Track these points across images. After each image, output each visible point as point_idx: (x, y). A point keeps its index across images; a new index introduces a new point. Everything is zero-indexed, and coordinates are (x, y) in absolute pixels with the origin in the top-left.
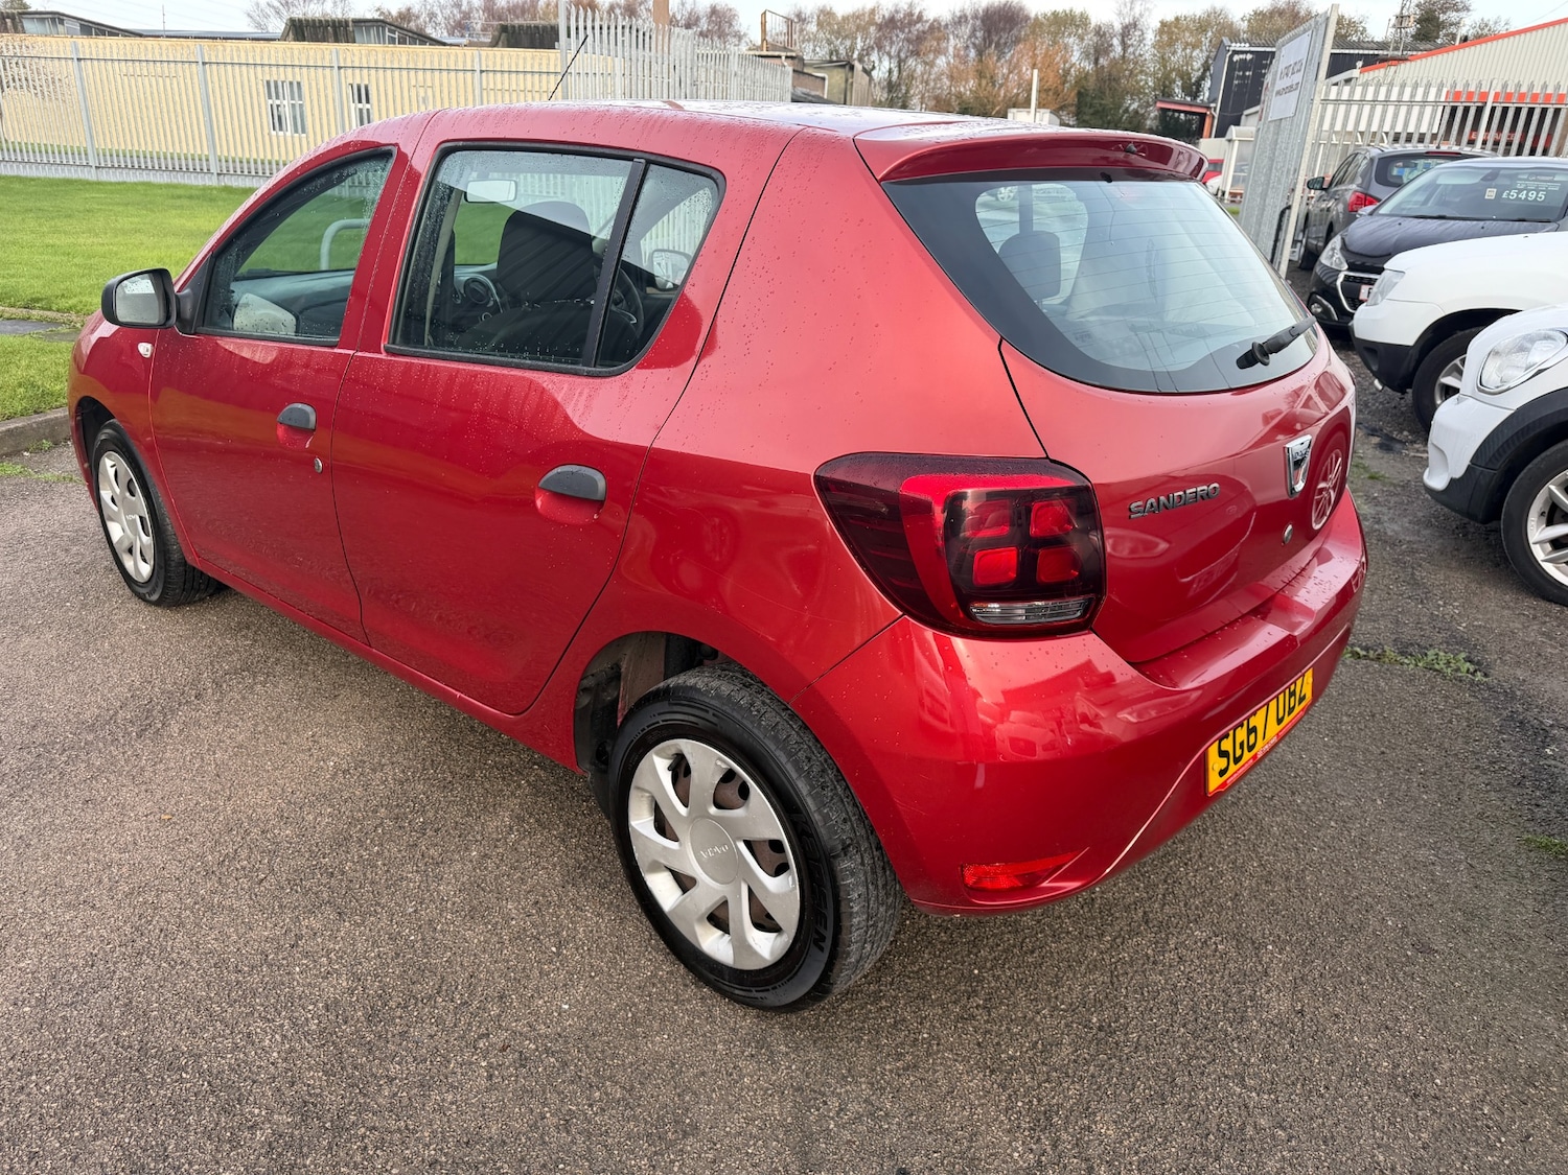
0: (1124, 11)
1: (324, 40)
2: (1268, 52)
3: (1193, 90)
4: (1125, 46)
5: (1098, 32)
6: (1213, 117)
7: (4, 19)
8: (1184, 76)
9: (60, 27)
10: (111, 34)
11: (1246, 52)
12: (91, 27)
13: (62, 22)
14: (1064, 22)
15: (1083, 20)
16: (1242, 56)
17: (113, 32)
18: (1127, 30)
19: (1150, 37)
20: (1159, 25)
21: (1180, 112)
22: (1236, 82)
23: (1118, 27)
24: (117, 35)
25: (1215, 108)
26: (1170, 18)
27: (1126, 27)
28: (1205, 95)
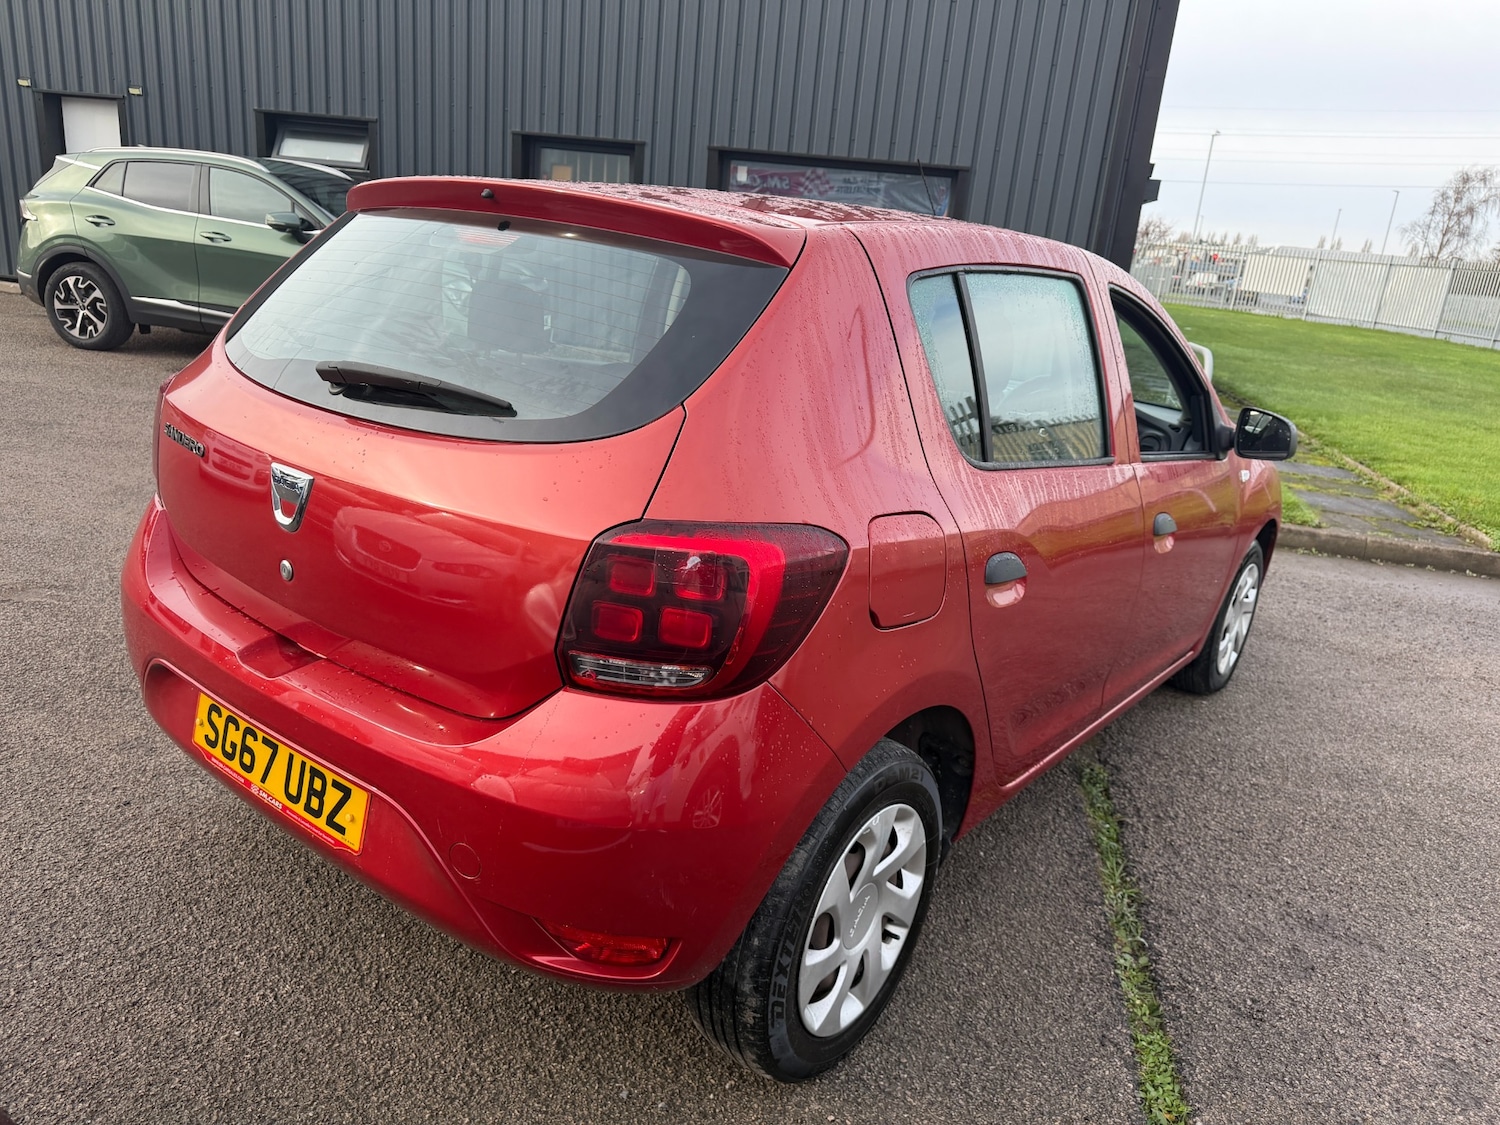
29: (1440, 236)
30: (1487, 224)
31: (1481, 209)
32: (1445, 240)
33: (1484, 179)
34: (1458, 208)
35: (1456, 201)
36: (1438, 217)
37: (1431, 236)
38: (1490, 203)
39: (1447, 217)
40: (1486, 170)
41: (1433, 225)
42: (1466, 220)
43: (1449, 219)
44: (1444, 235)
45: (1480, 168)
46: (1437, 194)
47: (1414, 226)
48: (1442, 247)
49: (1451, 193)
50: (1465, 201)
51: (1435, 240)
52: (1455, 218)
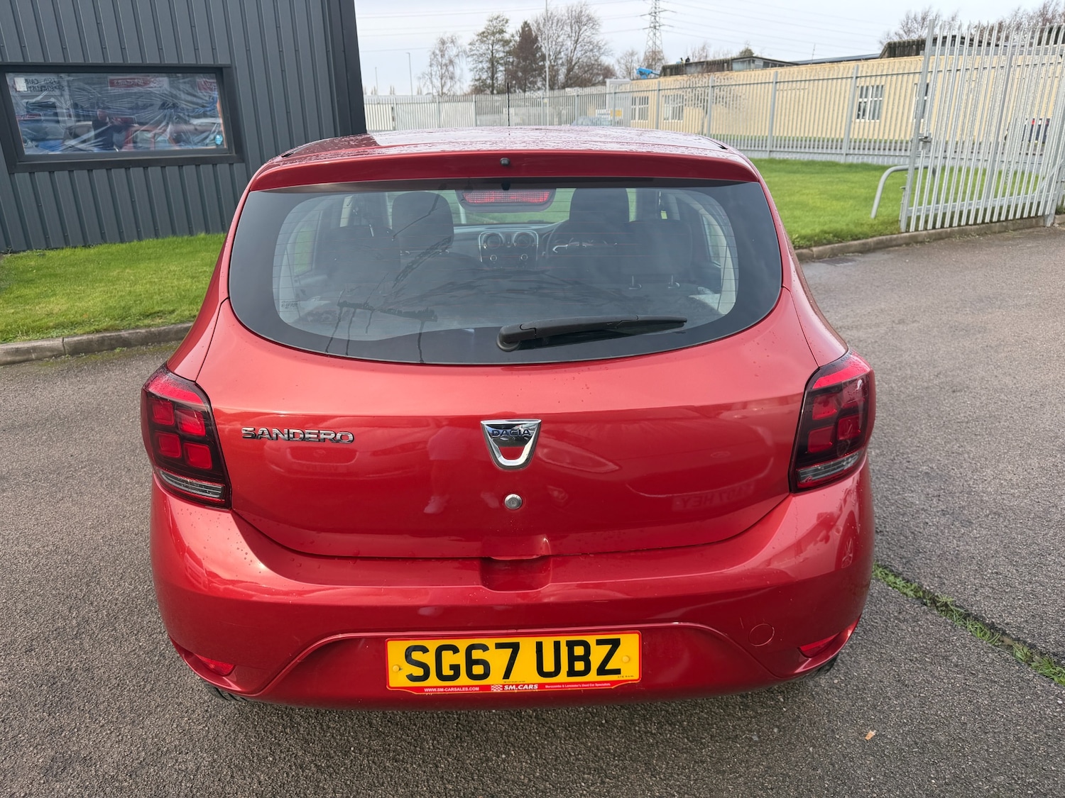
1: (909, 55)
7: (723, 63)
9: (752, 65)
10: (780, 66)
12: (769, 63)
13: (754, 61)
17: (781, 64)
24: (783, 66)
29: (439, 80)
30: (462, 70)
31: (456, 60)
32: (443, 82)
33: (453, 42)
34: (444, 62)
35: (442, 57)
36: (435, 68)
37: (434, 80)
38: (460, 56)
39: (440, 68)
40: (452, 36)
41: (433, 73)
42: (451, 68)
43: (441, 68)
44: (441, 79)
45: (448, 35)
46: (430, 53)
47: (423, 74)
48: (442, 87)
49: (437, 52)
50: (446, 56)
51: (438, 83)
52: (445, 68)
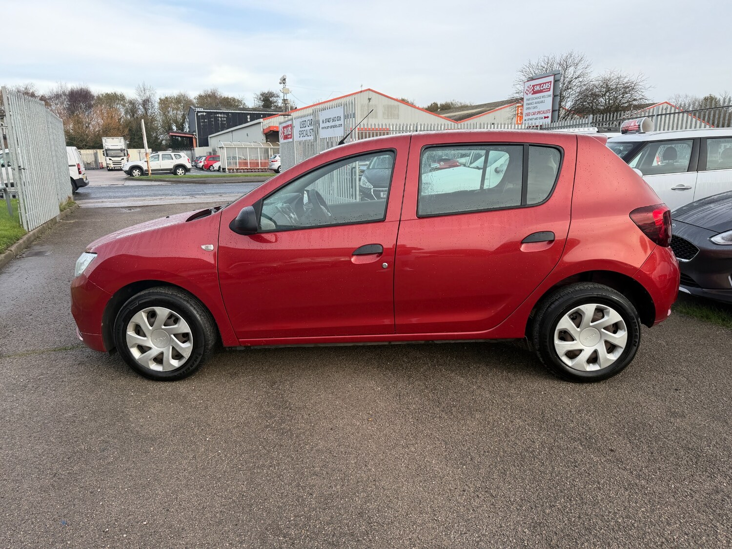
0: (142, 94)
2: (212, 112)
3: (181, 127)
4: (146, 109)
5: (131, 102)
6: (196, 138)
8: (176, 122)
11: (203, 112)
14: (112, 99)
15: (122, 98)
16: (202, 114)
18: (146, 102)
19: (157, 105)
20: (159, 101)
21: (178, 136)
22: (202, 124)
23: (140, 101)
25: (196, 135)
26: (163, 98)
27: (144, 101)
28: (187, 129)
